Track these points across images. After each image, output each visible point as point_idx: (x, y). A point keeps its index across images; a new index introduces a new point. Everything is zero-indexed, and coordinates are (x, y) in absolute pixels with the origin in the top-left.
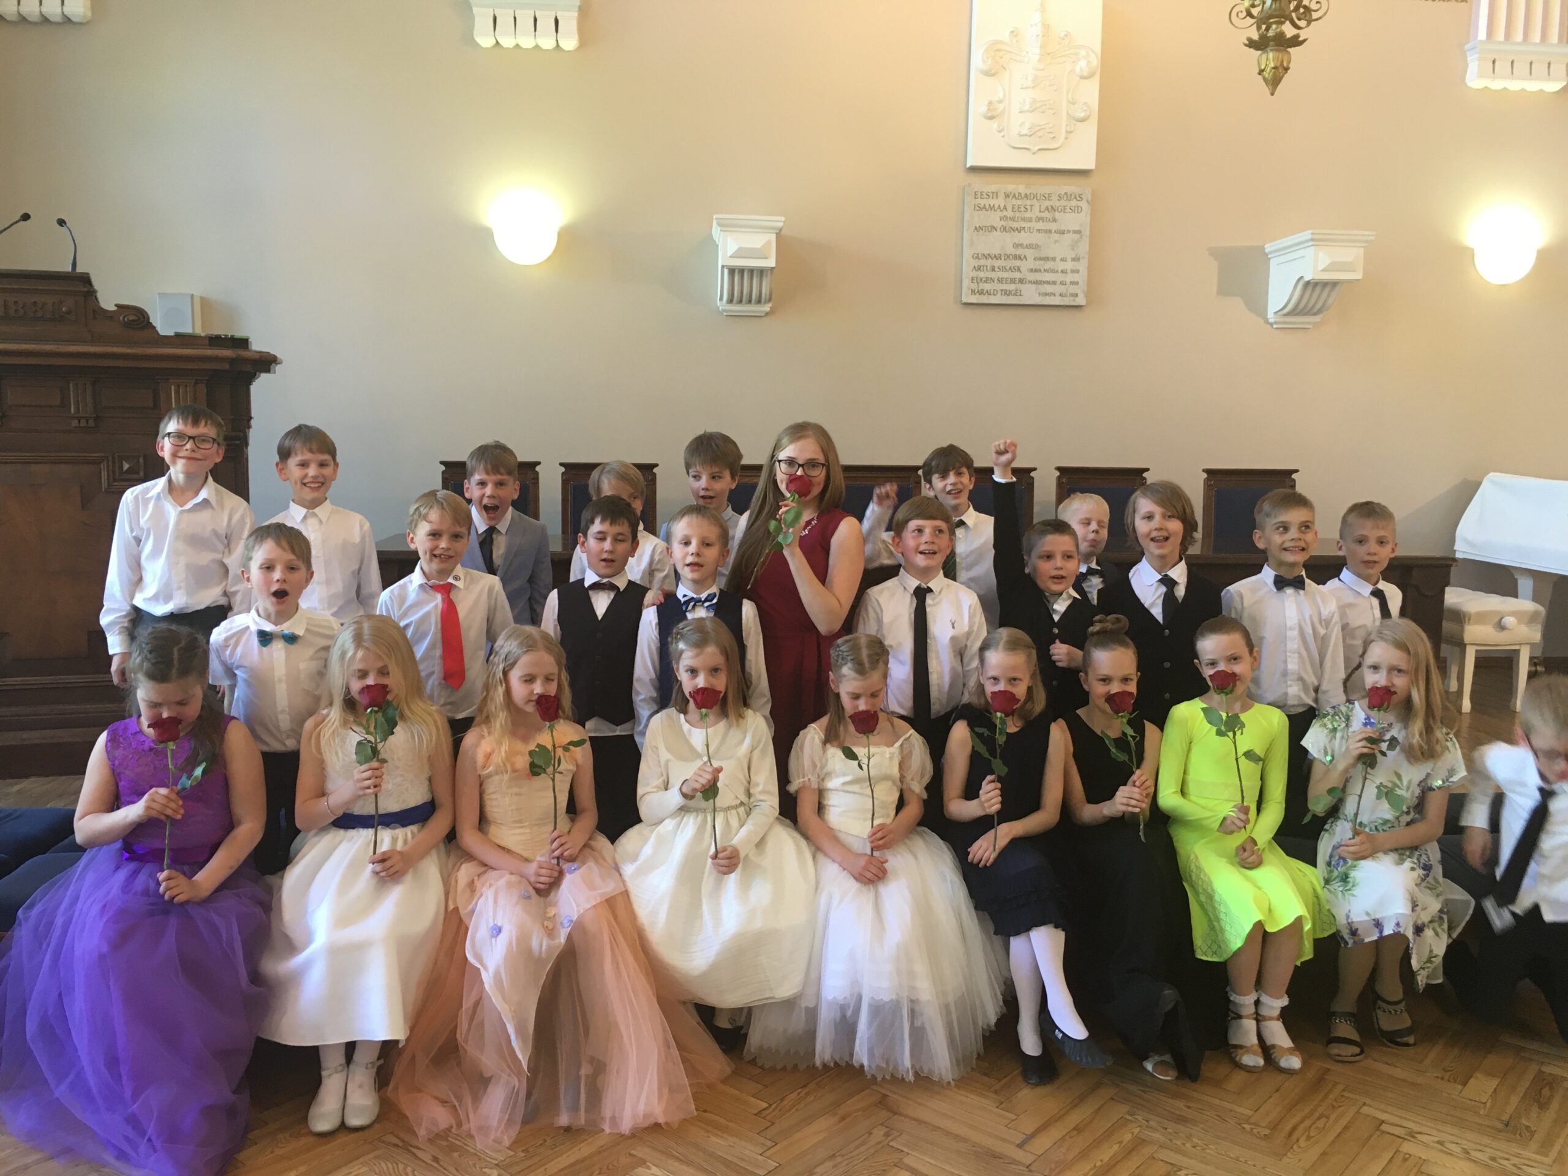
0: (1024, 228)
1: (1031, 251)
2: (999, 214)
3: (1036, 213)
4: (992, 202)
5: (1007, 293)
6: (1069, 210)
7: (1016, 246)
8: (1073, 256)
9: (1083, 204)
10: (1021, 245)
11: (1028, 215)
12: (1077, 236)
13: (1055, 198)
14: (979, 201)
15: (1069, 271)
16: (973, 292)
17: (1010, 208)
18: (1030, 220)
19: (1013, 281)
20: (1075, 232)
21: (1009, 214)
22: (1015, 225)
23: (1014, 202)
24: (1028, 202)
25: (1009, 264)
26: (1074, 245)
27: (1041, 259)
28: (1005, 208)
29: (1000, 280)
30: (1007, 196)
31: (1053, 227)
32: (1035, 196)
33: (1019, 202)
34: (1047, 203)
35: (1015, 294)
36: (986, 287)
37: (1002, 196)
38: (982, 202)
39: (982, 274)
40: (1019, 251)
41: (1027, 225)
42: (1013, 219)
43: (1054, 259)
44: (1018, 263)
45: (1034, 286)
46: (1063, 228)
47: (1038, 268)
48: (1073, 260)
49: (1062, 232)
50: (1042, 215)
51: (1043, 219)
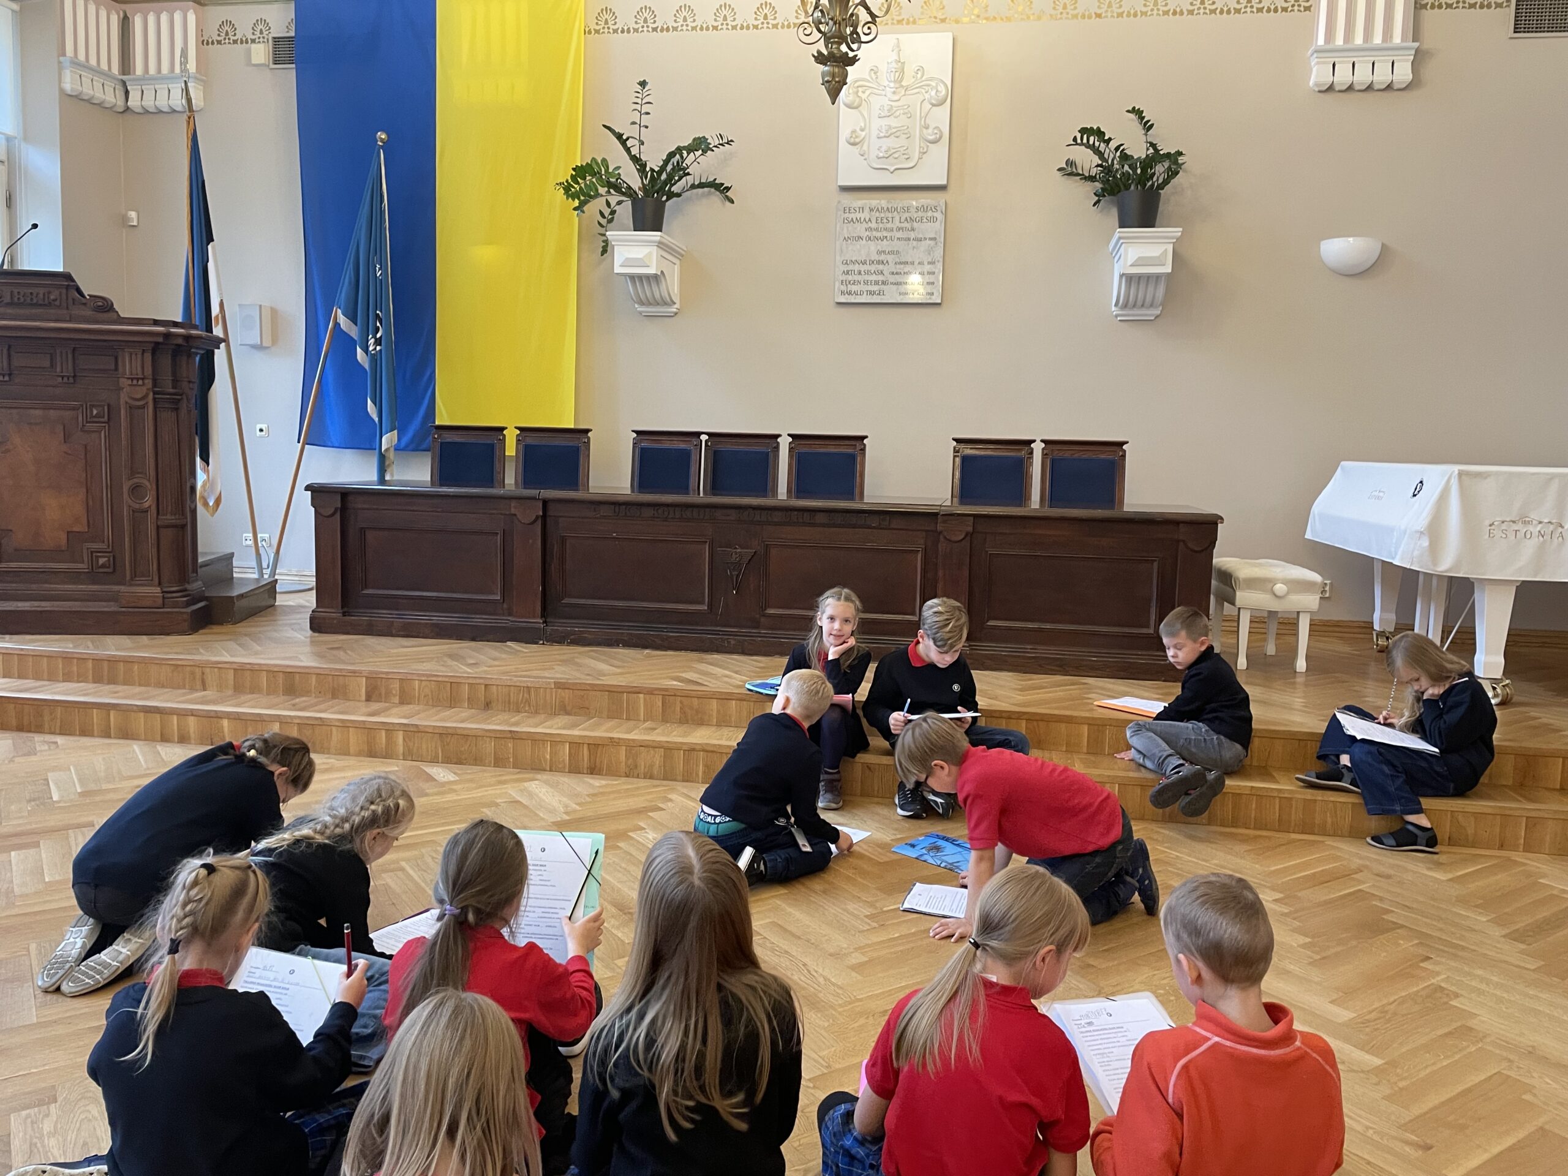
0: (886, 237)
1: (893, 256)
2: (865, 225)
3: (897, 224)
4: (858, 215)
5: (872, 293)
6: (925, 220)
7: (879, 252)
8: (930, 260)
9: (938, 215)
10: (884, 252)
11: (889, 225)
12: (932, 243)
13: (913, 210)
14: (846, 215)
15: (926, 273)
16: (842, 293)
17: (874, 221)
18: (892, 230)
19: (877, 283)
20: (931, 239)
21: (873, 225)
22: (878, 234)
23: (877, 214)
24: (890, 215)
25: (873, 268)
26: (929, 251)
27: (901, 263)
28: (870, 220)
29: (866, 283)
30: (871, 210)
31: (912, 235)
32: (896, 209)
33: (882, 215)
34: (907, 215)
35: (879, 294)
36: (854, 288)
37: (867, 210)
38: (850, 216)
39: (850, 278)
40: (882, 257)
41: (888, 234)
42: (877, 230)
43: (913, 263)
44: (881, 267)
45: (895, 287)
46: (920, 236)
48: (929, 263)
49: (920, 240)
50: (903, 225)
51: (902, 229)
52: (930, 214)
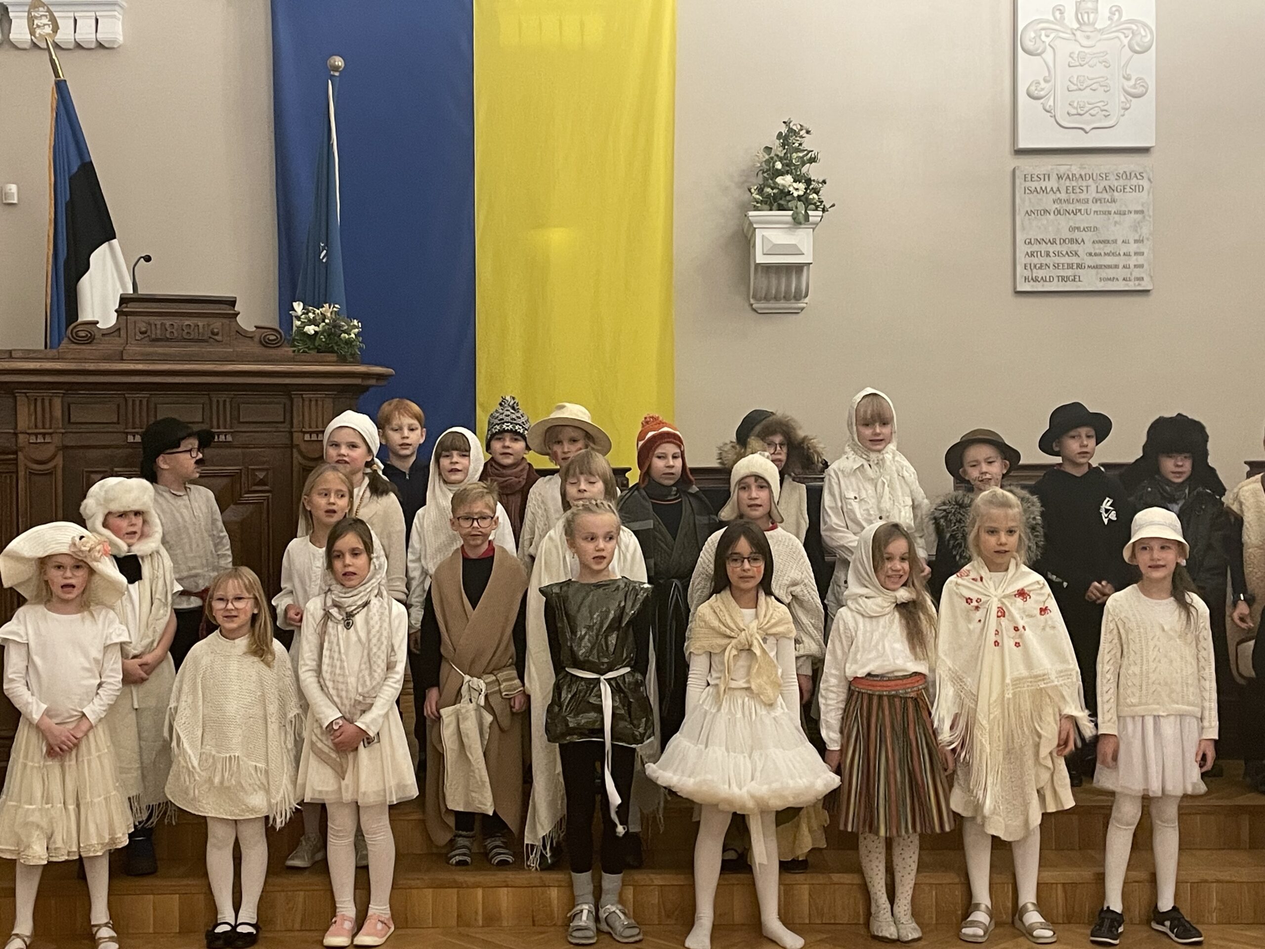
0: (1080, 210)
1: (1089, 233)
2: (1052, 196)
3: (1093, 194)
4: (1043, 184)
5: (1064, 279)
6: (1128, 189)
7: (1072, 229)
8: (1137, 238)
9: (1145, 183)
10: (1078, 228)
11: (1083, 196)
12: (1139, 217)
13: (1112, 177)
14: (1028, 184)
15: (1132, 254)
16: (1026, 279)
17: (1063, 190)
18: (1087, 201)
19: (1070, 266)
20: (1136, 212)
21: (1063, 196)
22: (1070, 207)
23: (1068, 183)
24: (1084, 184)
25: (1064, 248)
26: (1136, 227)
27: (1100, 242)
28: (1058, 190)
29: (1056, 266)
30: (1060, 177)
31: (1113, 208)
32: (1091, 177)
33: (1074, 183)
34: (1105, 183)
35: (1074, 280)
36: (1040, 273)
37: (1054, 177)
38: (1033, 185)
39: (1035, 260)
40: (1077, 235)
41: (1082, 207)
42: (1067, 201)
43: (1115, 242)
44: (1075, 247)
45: (1094, 271)
46: (1123, 208)
47: (1097, 251)
48: (1136, 241)
49: (1123, 213)
50: (1099, 196)
51: (1100, 200)
52: (1134, 182)
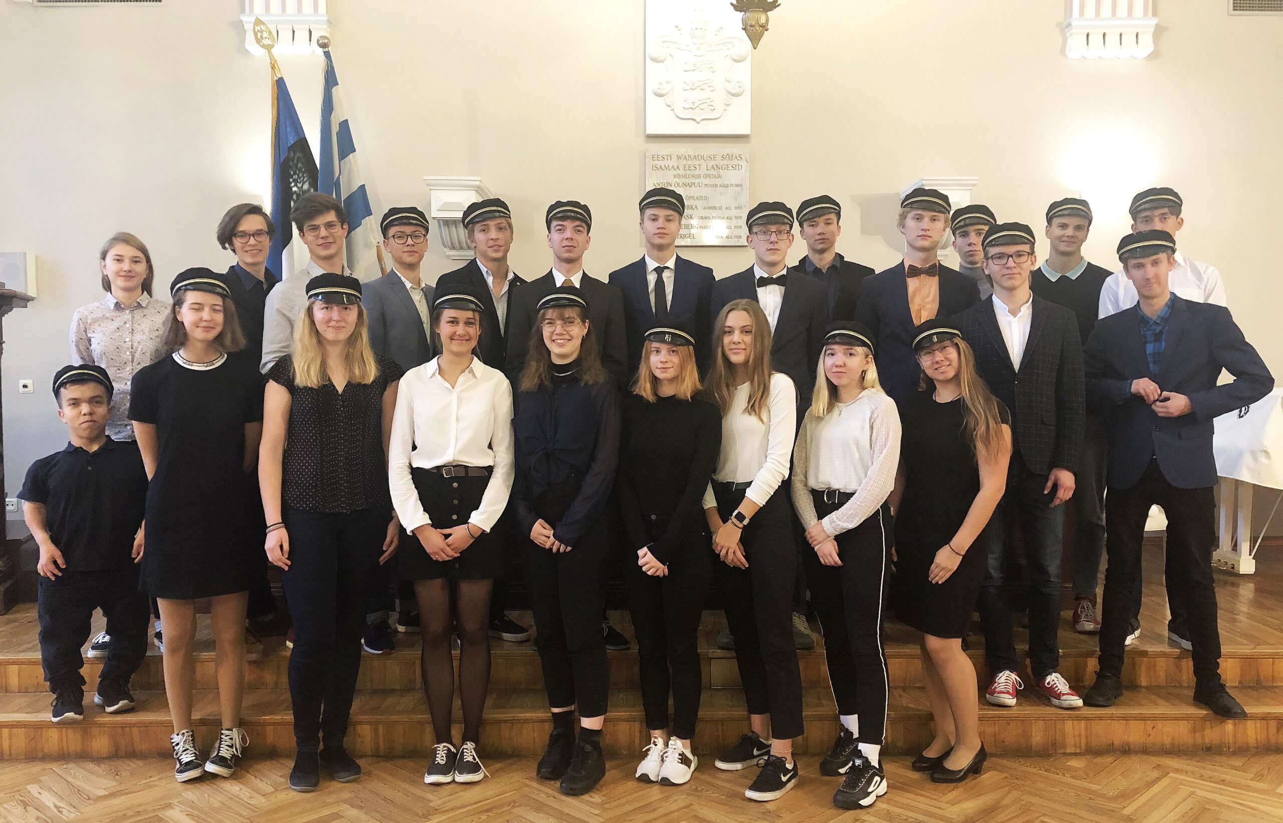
0: (694, 183)
1: (701, 201)
2: (673, 172)
3: (704, 171)
4: (667, 163)
6: (731, 168)
8: (737, 205)
9: (743, 163)
10: (693, 197)
11: (697, 172)
12: (738, 189)
13: (719, 158)
14: (656, 162)
15: (733, 218)
17: (681, 168)
18: (699, 177)
20: (737, 185)
21: (682, 172)
22: (686, 181)
23: (685, 162)
24: (697, 163)
26: (736, 197)
27: (709, 208)
28: (678, 167)
30: (679, 158)
31: (719, 182)
32: (703, 157)
33: (689, 163)
34: (713, 163)
35: (689, 237)
37: (674, 158)
38: (659, 163)
41: (696, 181)
42: (684, 176)
43: (720, 208)
45: (704, 231)
46: (726, 182)
47: (707, 215)
48: (736, 208)
49: (727, 186)
50: (709, 172)
51: (709, 175)
52: (735, 162)
